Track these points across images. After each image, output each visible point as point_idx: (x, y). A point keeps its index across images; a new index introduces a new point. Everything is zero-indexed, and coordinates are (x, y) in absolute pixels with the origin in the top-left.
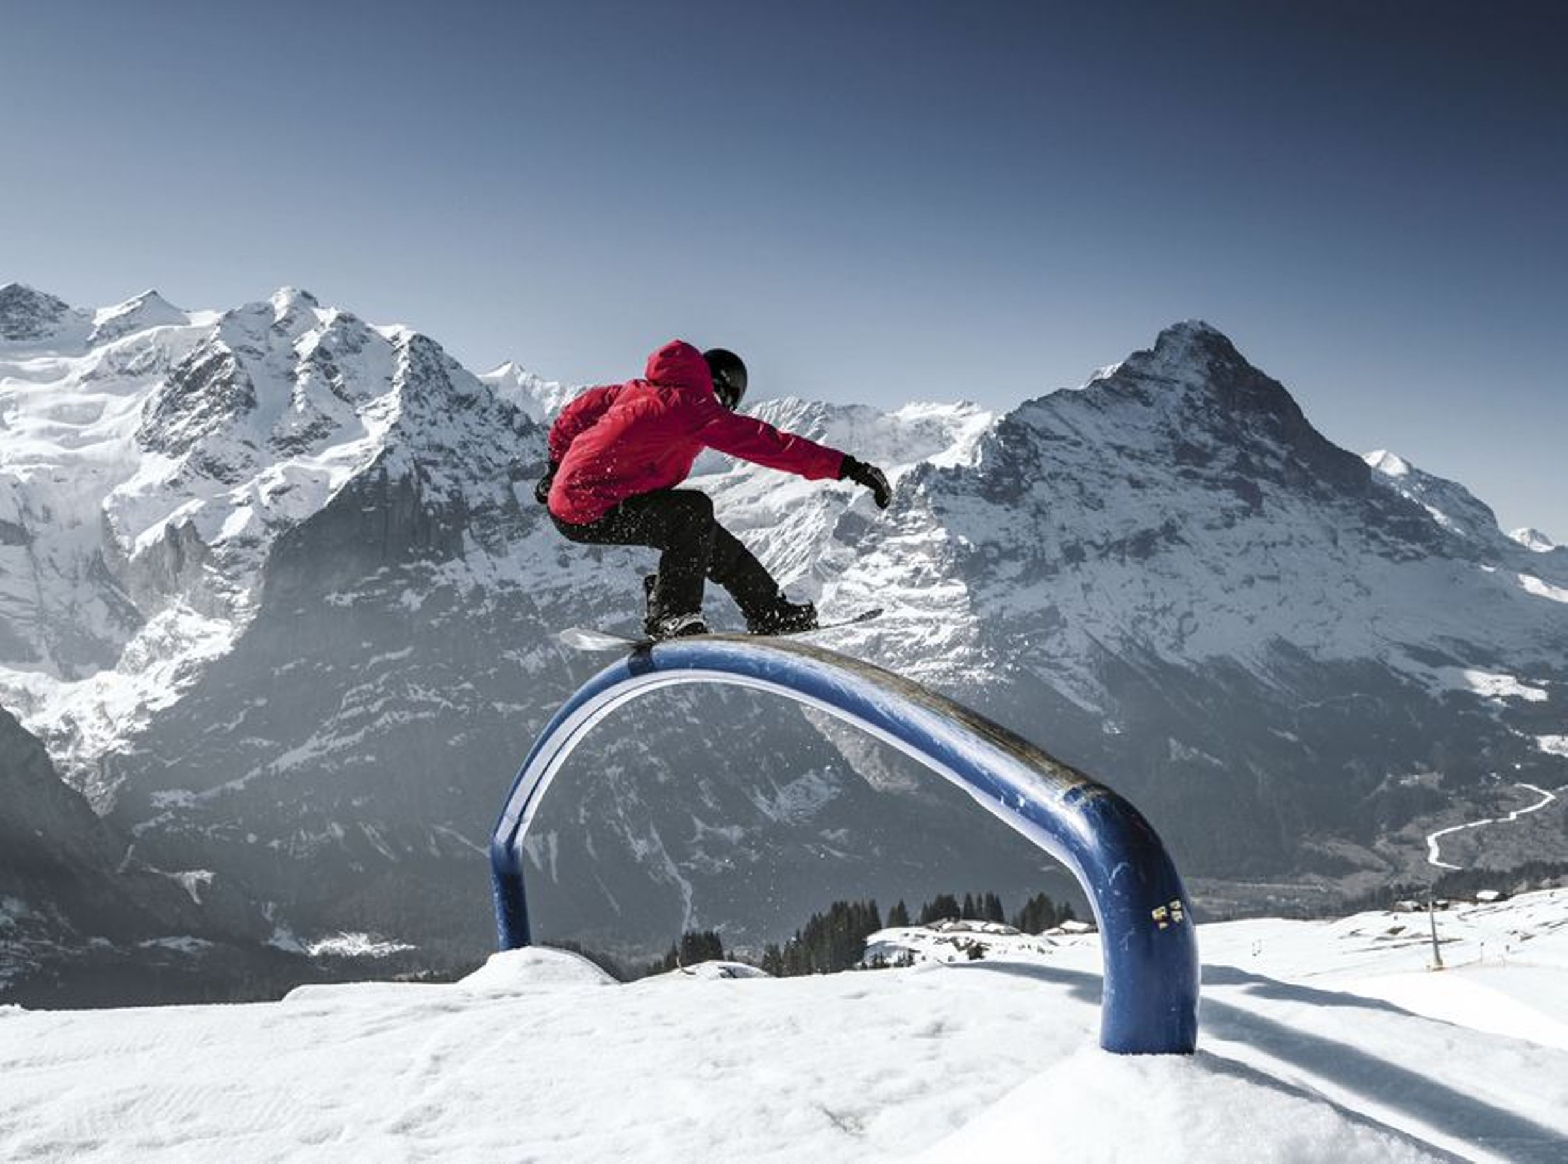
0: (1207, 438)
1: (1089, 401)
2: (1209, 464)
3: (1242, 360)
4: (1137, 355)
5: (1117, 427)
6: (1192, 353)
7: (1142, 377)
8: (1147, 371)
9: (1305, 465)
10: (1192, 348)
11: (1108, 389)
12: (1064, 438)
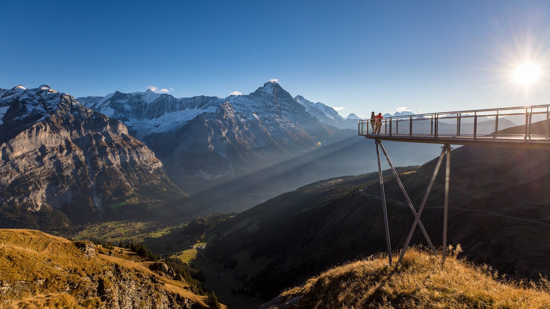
0: (271, 104)
1: (249, 97)
2: (272, 109)
3: (281, 88)
4: (260, 88)
5: (254, 102)
6: (271, 87)
7: (261, 92)
8: (262, 91)
9: (293, 108)
10: (271, 86)
11: (254, 95)
12: (241, 105)
